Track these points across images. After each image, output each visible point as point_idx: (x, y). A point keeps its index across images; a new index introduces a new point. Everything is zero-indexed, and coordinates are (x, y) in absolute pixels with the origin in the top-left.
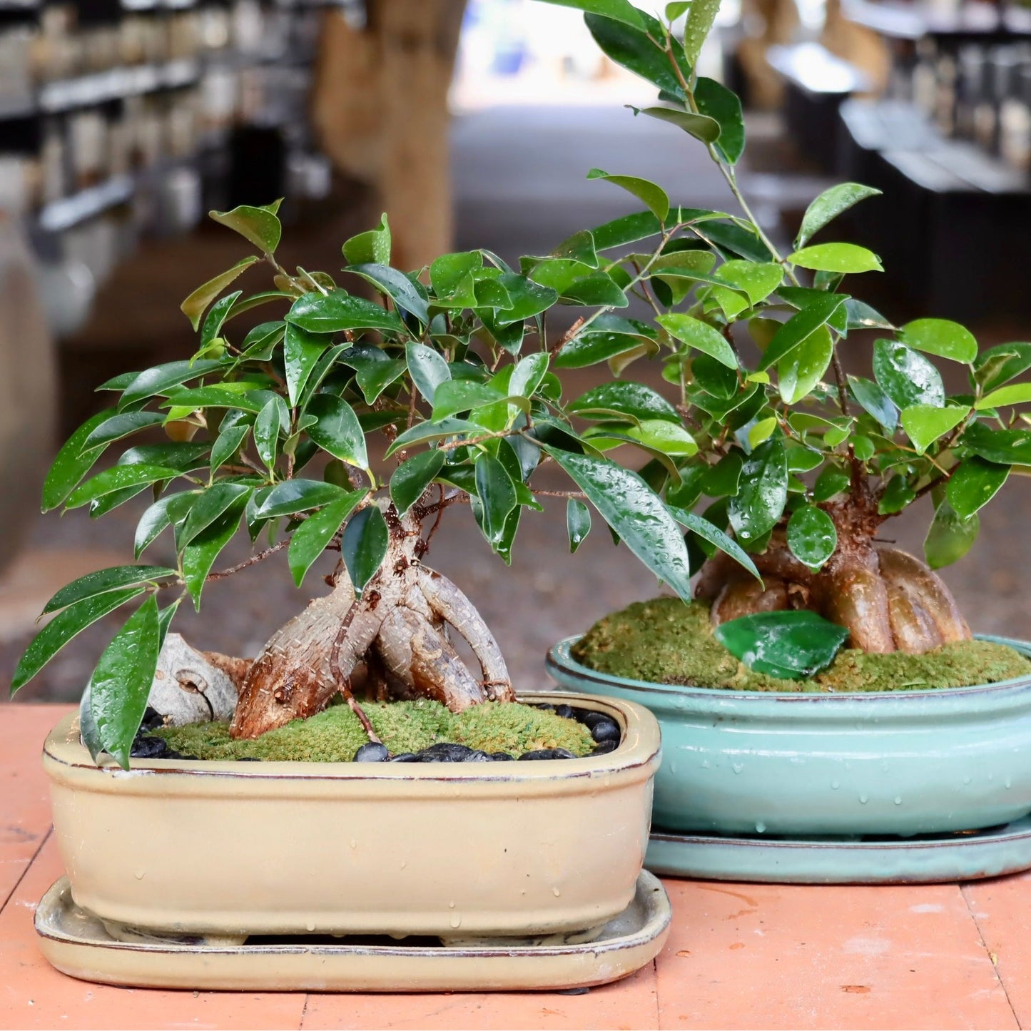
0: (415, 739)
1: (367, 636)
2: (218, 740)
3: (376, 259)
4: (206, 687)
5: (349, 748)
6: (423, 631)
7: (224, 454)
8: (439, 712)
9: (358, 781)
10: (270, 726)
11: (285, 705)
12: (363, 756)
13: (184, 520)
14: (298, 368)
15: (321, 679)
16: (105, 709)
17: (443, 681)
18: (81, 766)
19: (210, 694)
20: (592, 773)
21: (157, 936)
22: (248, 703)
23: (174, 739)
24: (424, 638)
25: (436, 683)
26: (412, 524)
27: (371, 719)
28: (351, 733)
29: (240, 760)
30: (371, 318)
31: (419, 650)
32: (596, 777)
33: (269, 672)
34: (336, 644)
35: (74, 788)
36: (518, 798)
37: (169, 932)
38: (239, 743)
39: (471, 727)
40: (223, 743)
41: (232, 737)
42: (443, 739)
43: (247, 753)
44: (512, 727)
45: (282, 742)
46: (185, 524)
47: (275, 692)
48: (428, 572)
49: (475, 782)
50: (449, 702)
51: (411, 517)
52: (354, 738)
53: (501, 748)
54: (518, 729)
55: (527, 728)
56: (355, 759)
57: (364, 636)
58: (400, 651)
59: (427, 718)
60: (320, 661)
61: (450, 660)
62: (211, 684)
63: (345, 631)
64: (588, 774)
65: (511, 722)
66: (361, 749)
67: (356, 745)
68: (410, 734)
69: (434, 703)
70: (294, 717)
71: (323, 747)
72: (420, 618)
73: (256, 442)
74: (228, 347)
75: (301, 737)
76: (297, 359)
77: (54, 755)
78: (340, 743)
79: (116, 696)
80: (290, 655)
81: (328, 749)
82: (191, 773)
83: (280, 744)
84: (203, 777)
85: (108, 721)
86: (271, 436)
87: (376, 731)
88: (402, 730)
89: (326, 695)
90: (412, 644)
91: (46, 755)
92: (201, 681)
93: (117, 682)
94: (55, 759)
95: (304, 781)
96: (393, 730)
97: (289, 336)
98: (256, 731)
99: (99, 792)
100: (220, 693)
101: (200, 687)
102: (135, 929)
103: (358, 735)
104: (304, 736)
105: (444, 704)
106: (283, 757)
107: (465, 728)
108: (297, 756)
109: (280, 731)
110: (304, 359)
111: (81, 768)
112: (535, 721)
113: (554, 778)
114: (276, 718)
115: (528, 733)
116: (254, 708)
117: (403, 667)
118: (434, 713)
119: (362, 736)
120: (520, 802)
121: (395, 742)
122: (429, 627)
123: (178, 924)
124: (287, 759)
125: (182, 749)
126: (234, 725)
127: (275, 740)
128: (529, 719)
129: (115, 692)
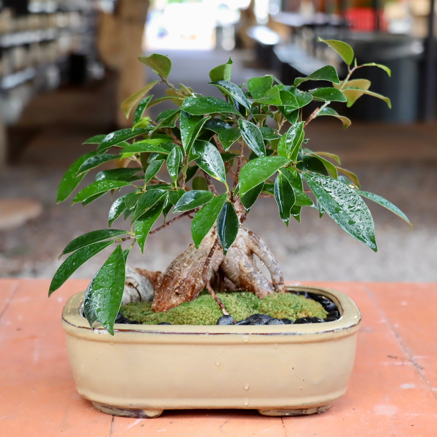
0: (244, 312)
1: (218, 262)
2: (147, 313)
3: (225, 78)
4: (138, 285)
5: (214, 317)
6: (244, 259)
7: (151, 174)
8: (253, 298)
9: (221, 335)
10: (173, 306)
11: (180, 296)
12: (221, 322)
13: (134, 207)
14: (187, 132)
15: (197, 283)
16: (100, 304)
17: (254, 283)
18: (83, 327)
19: (140, 289)
20: (335, 330)
21: (120, 409)
22: (162, 295)
23: (125, 312)
24: (245, 262)
25: (251, 284)
26: (239, 207)
27: (223, 303)
28: (214, 310)
29: (160, 324)
30: (222, 108)
31: (242, 268)
32: (337, 332)
33: (172, 279)
34: (205, 266)
35: (79, 338)
36: (299, 343)
37: (126, 408)
38: (158, 314)
39: (270, 306)
40: (150, 314)
41: (154, 311)
42: (256, 312)
43: (162, 320)
44: (290, 305)
45: (180, 314)
46: (134, 209)
47: (176, 289)
48: (246, 230)
49: (279, 336)
50: (257, 293)
51: (239, 204)
52: (215, 313)
53: (286, 316)
54: (292, 306)
55: (296, 306)
56: (218, 323)
57: (217, 262)
58: (233, 269)
59: (248, 301)
60: (197, 274)
61: (257, 272)
62: (140, 284)
63: (209, 260)
64: (333, 331)
65: (289, 304)
66: (220, 318)
67: (217, 316)
68: (242, 310)
69: (250, 294)
70: (184, 302)
71: (201, 317)
72: (243, 252)
73: (168, 168)
74: (150, 122)
75: (190, 312)
76: (186, 127)
77: (69, 321)
78: (209, 315)
79: (105, 297)
80: (182, 271)
81: (204, 318)
82: (139, 331)
83: (179, 315)
84: (145, 333)
85: (102, 310)
86: (175, 165)
87: (226, 308)
88: (238, 308)
89: (199, 290)
90: (239, 265)
91: (64, 321)
92: (135, 283)
93: (105, 290)
94: (69, 323)
95: (194, 335)
96: (233, 308)
97: (182, 117)
98: (166, 308)
99: (92, 340)
100: (144, 288)
101: (135, 285)
102: (108, 406)
103: (218, 311)
104: (191, 311)
105: (254, 294)
106: (182, 322)
107: (267, 306)
108: (189, 321)
109: (178, 308)
110: (189, 127)
111: (83, 329)
112: (300, 302)
113: (317, 333)
114: (175, 302)
115: (297, 308)
116: (164, 296)
117: (235, 276)
118: (251, 299)
119: (219, 311)
120: (301, 345)
121: (235, 314)
122: (247, 257)
123: (131, 405)
124: (183, 323)
125: (130, 317)
126: (155, 305)
127: (176, 313)
128: (297, 301)
129: (105, 295)
